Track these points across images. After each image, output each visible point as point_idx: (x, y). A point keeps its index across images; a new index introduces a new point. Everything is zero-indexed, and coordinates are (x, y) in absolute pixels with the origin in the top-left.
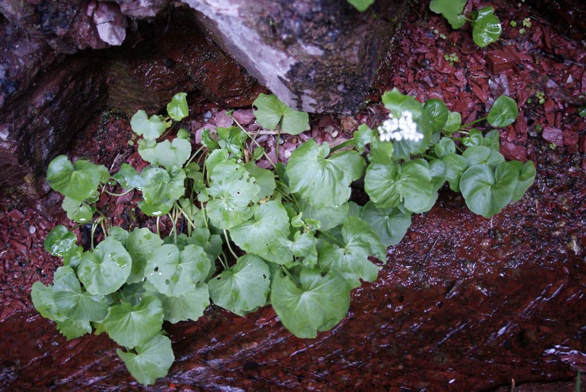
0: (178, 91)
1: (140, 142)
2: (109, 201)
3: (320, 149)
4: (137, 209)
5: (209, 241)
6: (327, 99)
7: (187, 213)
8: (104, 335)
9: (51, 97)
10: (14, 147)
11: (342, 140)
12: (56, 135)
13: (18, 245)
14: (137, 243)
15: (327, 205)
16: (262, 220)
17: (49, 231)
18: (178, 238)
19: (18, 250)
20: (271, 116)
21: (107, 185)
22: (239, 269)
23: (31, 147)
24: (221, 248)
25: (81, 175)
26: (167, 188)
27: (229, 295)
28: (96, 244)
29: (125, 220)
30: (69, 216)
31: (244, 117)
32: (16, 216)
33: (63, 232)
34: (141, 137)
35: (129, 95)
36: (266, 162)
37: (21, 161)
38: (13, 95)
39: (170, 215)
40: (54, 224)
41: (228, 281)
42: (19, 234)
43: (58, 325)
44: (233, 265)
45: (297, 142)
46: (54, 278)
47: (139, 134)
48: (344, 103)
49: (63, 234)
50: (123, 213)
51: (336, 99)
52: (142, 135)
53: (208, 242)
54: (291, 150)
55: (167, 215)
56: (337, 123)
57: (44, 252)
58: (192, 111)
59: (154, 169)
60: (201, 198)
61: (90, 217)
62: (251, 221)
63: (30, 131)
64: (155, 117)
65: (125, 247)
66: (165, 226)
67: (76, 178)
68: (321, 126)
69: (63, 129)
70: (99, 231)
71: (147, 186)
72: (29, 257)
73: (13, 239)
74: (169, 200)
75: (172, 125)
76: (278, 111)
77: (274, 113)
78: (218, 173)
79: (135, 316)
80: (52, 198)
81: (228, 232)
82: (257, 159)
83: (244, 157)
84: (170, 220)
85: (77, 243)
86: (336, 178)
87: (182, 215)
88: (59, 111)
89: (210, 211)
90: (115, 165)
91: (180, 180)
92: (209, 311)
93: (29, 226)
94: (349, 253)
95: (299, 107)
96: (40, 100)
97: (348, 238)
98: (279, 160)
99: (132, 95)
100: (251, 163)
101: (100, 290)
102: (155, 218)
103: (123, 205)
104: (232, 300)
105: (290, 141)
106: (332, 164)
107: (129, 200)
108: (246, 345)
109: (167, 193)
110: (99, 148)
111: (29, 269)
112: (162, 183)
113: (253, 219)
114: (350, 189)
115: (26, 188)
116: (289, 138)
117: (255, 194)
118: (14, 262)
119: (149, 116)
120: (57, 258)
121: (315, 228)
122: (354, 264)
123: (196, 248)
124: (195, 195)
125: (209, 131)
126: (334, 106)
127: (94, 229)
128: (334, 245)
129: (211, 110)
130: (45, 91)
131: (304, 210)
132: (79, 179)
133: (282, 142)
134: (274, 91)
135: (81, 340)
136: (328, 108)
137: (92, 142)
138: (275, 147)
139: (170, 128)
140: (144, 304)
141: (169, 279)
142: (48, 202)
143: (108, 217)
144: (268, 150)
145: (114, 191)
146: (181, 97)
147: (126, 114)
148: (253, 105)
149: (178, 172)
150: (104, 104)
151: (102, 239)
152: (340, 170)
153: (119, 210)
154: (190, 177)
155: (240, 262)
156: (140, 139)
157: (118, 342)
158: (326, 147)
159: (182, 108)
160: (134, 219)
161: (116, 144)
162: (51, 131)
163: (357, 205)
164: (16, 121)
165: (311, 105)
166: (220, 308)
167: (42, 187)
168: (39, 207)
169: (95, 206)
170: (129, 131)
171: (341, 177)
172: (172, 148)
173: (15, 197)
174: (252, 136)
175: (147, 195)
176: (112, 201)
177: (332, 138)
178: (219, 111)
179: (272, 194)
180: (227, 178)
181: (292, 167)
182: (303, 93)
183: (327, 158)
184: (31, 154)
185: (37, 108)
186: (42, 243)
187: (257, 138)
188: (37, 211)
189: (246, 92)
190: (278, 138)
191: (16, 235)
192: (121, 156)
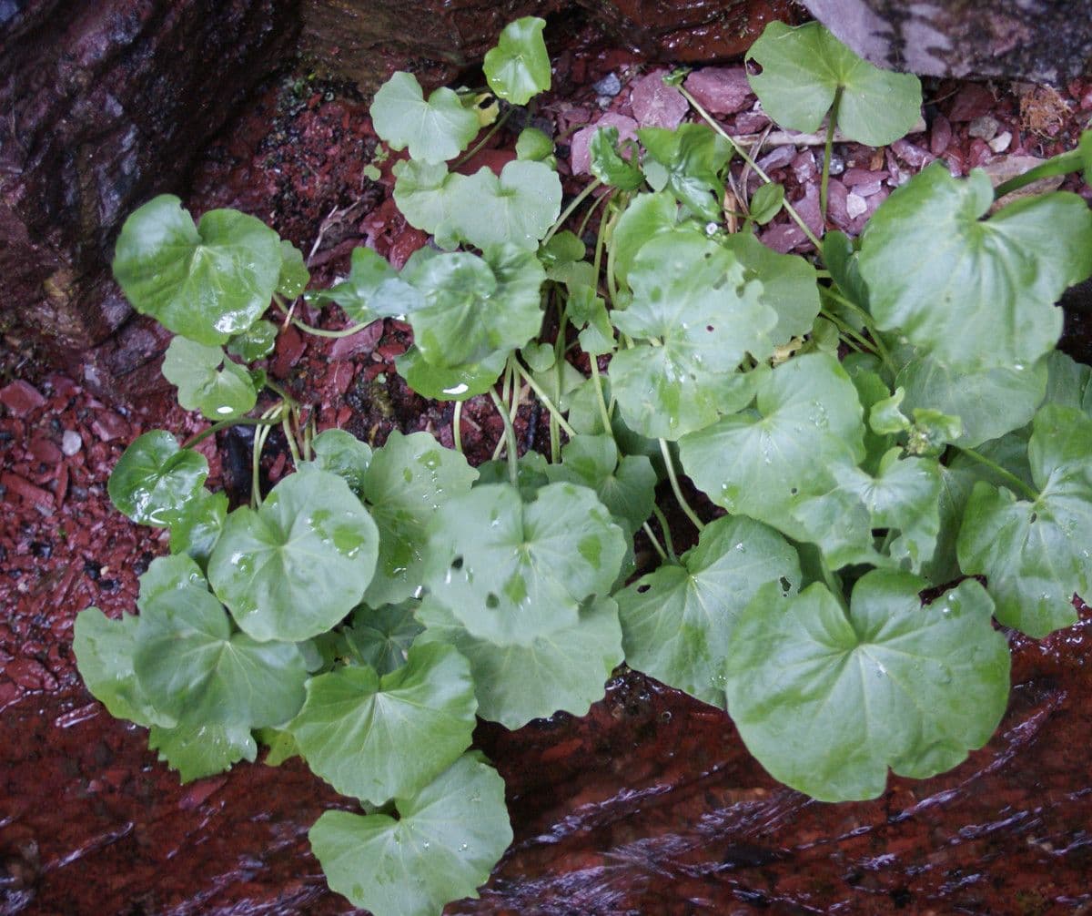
0: (519, 12)
1: (401, 171)
2: (305, 354)
3: (963, 190)
4: (394, 378)
5: (615, 474)
6: (982, 34)
7: (546, 390)
8: (296, 765)
9: (128, 31)
10: (16, 187)
11: (1024, 163)
12: (142, 150)
13: (27, 491)
14: (397, 481)
15: (989, 363)
16: (780, 412)
17: (123, 447)
18: (520, 466)
19: (27, 505)
20: (802, 89)
21: (301, 304)
22: (706, 561)
23: (67, 187)
24: (653, 496)
25: (222, 260)
26: (488, 313)
27: (676, 640)
28: (266, 486)
29: (355, 413)
30: (186, 400)
31: (721, 91)
32: (23, 402)
33: (165, 451)
34: (404, 154)
35: (366, 25)
36: (791, 231)
37: (37, 232)
38: (11, 29)
39: (494, 396)
40: (137, 426)
41: (673, 598)
42: (30, 457)
43: (152, 736)
44: (687, 547)
45: (885, 168)
46: (141, 591)
47: (397, 145)
48: (1035, 46)
49: (165, 457)
50: (349, 392)
51: (1011, 34)
52: (406, 149)
53: (611, 479)
54: (866, 192)
55: (487, 396)
56: (1009, 109)
57: (106, 510)
58: (561, 74)
59: (447, 257)
60: (593, 343)
61: (250, 404)
62: (746, 416)
63: (64, 138)
64: (446, 93)
65: (360, 495)
66: (479, 429)
67: (204, 269)
68: (957, 120)
69: (166, 130)
70: (276, 445)
71: (428, 311)
72: (62, 527)
73: (12, 472)
74: (495, 349)
75: (499, 117)
76: (826, 73)
77: (815, 80)
78: (650, 265)
79: (390, 706)
80: (131, 346)
81: (672, 447)
82: (763, 221)
83: (722, 215)
84: (496, 411)
85: (210, 485)
86: (1016, 278)
87: (532, 394)
88: (151, 77)
89: (620, 383)
90: (324, 240)
91: (528, 286)
92: (617, 692)
93: (61, 430)
94: (1049, 518)
95: (896, 59)
96: (94, 41)
97: (1046, 470)
98: (831, 223)
99: (377, 26)
100: (742, 234)
101: (282, 627)
102: (449, 406)
103: (350, 365)
104: (685, 654)
105: (864, 165)
106: (1003, 237)
107: (366, 350)
108: (732, 793)
109: (490, 329)
110: (273, 190)
111: (61, 563)
112: (471, 298)
113: (753, 410)
114: (1059, 312)
115: (51, 314)
116: (860, 155)
117: (760, 334)
118: (16, 544)
119: (428, 90)
120: (149, 529)
121: (942, 439)
122: (1060, 553)
123: (572, 492)
124: (572, 333)
125: (614, 134)
126: (1005, 55)
127: (259, 441)
128: (1003, 491)
129: (617, 71)
130: (110, 15)
131: (909, 383)
132: (213, 271)
133: (840, 167)
134: (816, 11)
135: (224, 781)
136: (985, 61)
137: (252, 170)
138: (818, 183)
139: (492, 126)
140: (416, 669)
141: (496, 591)
142: (121, 357)
143: (304, 402)
144: (796, 192)
145: (322, 322)
146: (526, 32)
147: (356, 84)
148: (747, 58)
149: (520, 263)
150: (289, 53)
151: (287, 469)
152: (1027, 254)
153: (338, 381)
154: (556, 277)
155: (710, 540)
156: (401, 162)
157: (336, 787)
158: (983, 182)
159: (529, 65)
160: (385, 408)
161: (327, 178)
162: (129, 139)
163: (1073, 361)
164: (20, 106)
165: (934, 52)
166: (649, 682)
167: (101, 310)
168: (91, 373)
169: (262, 369)
170: (366, 136)
171: (1031, 275)
172: (503, 193)
173: (17, 342)
174: (747, 148)
175: (428, 337)
176: (316, 354)
177: (993, 154)
178: (644, 73)
179: (808, 329)
180: (677, 283)
181: (877, 250)
182: (908, 16)
183: (986, 218)
184: (68, 209)
185: (83, 68)
186: (103, 482)
187: (761, 155)
188: (85, 383)
189: (727, 15)
190: (826, 154)
191: (23, 461)
192: (343, 213)
